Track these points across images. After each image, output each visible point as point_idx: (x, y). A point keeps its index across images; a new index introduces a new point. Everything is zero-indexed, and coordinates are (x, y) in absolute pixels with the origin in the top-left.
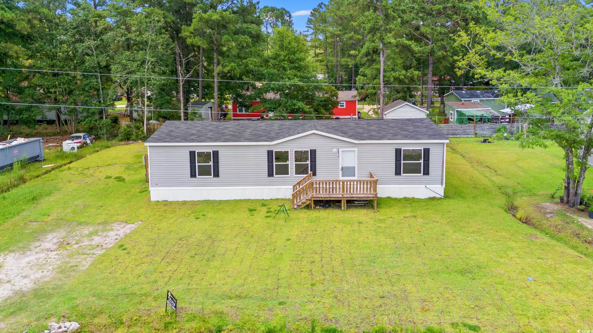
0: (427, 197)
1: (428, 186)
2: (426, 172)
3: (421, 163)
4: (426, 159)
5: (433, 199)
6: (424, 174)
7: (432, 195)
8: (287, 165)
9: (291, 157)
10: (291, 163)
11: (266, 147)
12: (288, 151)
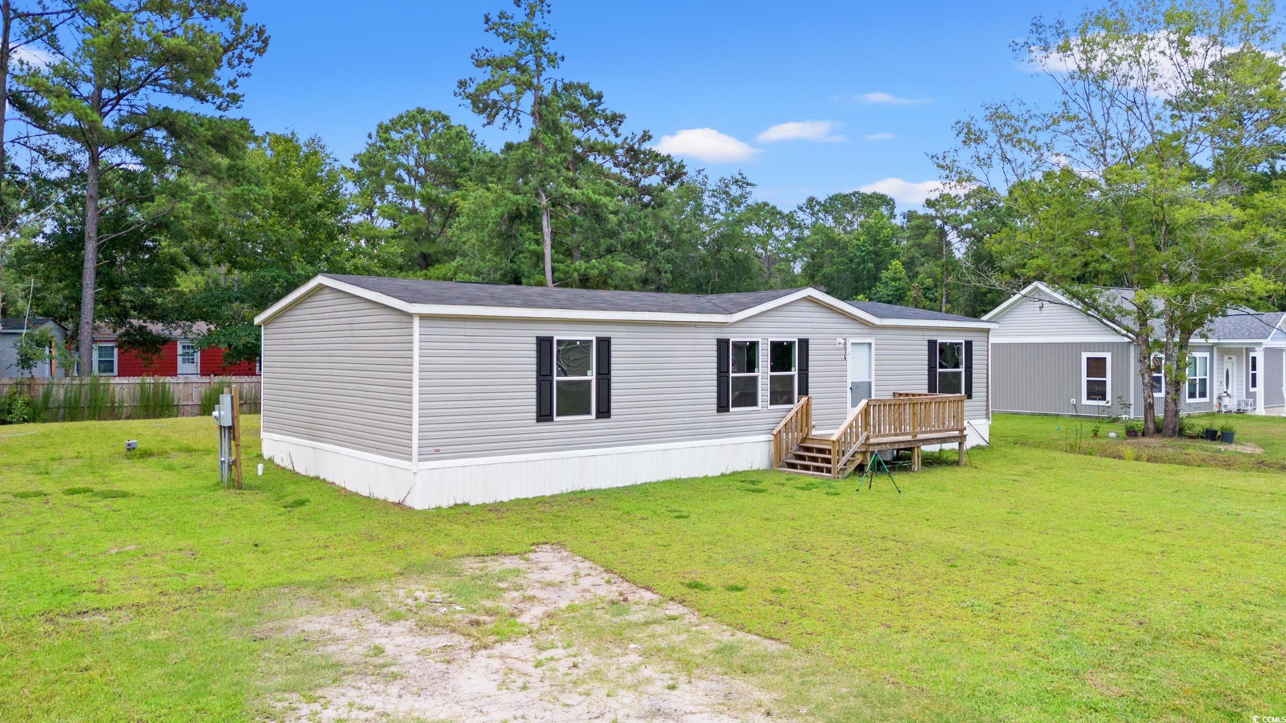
2: (969, 393)
3: (962, 372)
4: (968, 365)
7: (976, 441)
8: (755, 379)
9: (764, 357)
10: (764, 373)
11: (715, 330)
12: (758, 342)
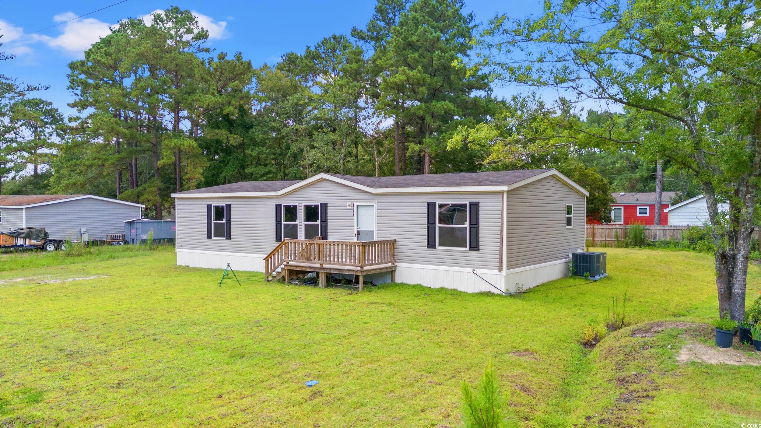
0: (477, 291)
1: (478, 271)
2: (475, 246)
3: (466, 228)
4: (474, 222)
5: (488, 294)
6: (471, 248)
7: (486, 288)
8: (296, 226)
9: (301, 214)
10: (301, 222)
11: (275, 199)
12: (297, 206)
